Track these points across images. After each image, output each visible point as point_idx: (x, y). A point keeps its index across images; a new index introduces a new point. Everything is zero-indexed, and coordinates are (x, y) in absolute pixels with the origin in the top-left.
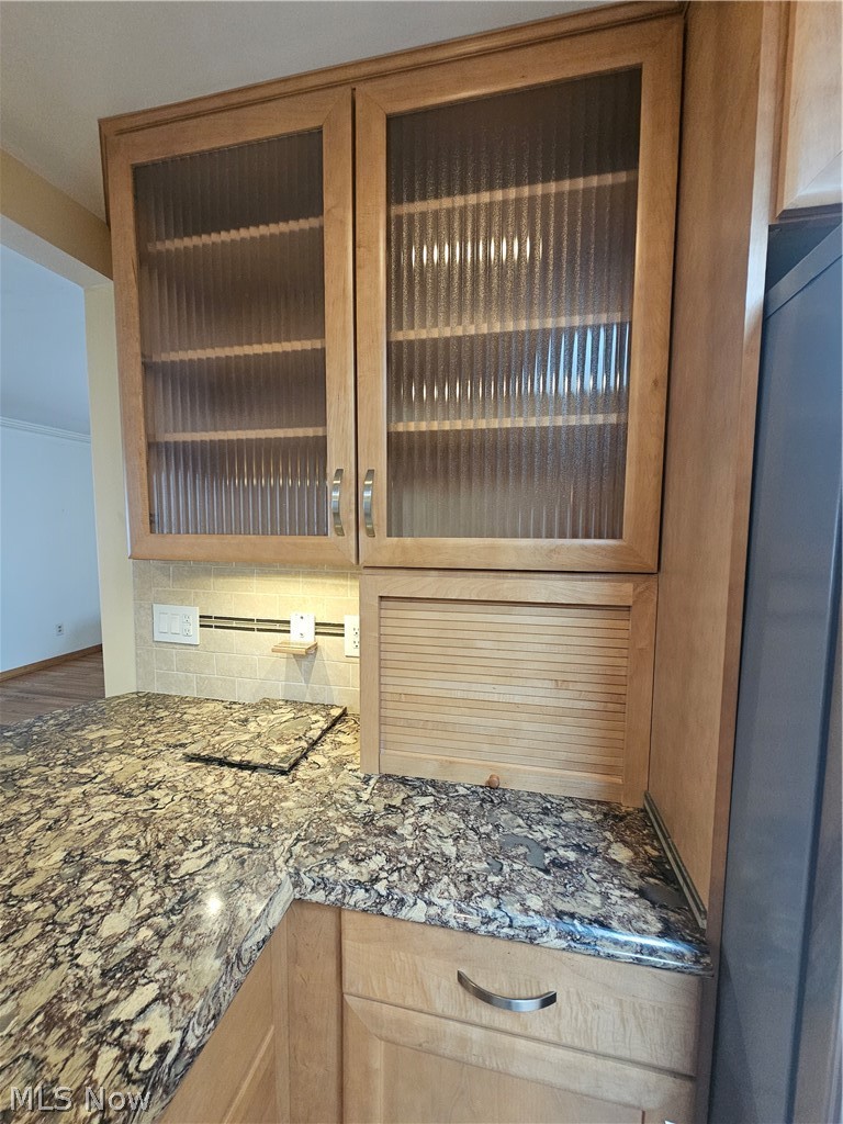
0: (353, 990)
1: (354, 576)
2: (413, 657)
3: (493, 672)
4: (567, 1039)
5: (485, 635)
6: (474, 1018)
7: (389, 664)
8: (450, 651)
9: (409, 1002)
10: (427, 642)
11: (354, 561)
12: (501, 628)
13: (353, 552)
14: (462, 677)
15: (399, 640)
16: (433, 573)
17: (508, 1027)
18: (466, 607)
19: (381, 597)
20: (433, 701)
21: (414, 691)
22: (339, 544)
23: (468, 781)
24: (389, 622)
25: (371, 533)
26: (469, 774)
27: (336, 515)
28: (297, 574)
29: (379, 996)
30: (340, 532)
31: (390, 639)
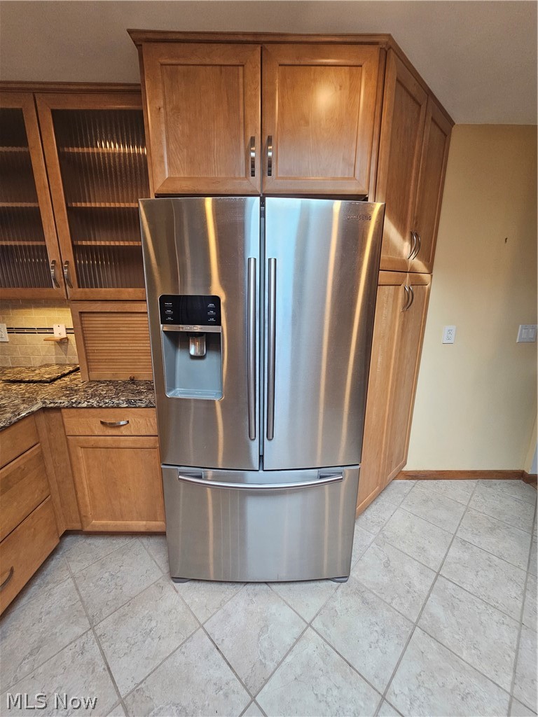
0: (69, 434)
1: (68, 306)
2: (97, 335)
3: (128, 339)
4: (134, 434)
5: (123, 325)
6: (107, 434)
7: (88, 339)
8: (111, 332)
9: (87, 434)
10: (102, 329)
11: (66, 298)
12: (129, 322)
13: (65, 294)
14: (117, 342)
15: (91, 329)
16: (99, 302)
17: (117, 434)
18: (114, 315)
19: (81, 313)
20: (107, 351)
21: (99, 348)
22: (57, 291)
23: (122, 379)
24: (86, 322)
25: (71, 287)
26: (124, 376)
27: (55, 279)
28: (54, 306)
29: (77, 434)
30: (58, 286)
31: (87, 329)
